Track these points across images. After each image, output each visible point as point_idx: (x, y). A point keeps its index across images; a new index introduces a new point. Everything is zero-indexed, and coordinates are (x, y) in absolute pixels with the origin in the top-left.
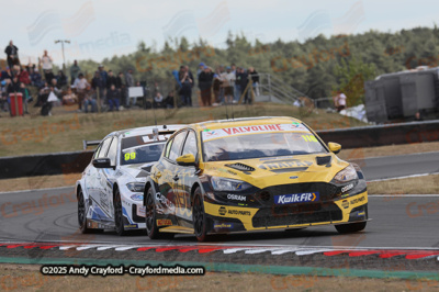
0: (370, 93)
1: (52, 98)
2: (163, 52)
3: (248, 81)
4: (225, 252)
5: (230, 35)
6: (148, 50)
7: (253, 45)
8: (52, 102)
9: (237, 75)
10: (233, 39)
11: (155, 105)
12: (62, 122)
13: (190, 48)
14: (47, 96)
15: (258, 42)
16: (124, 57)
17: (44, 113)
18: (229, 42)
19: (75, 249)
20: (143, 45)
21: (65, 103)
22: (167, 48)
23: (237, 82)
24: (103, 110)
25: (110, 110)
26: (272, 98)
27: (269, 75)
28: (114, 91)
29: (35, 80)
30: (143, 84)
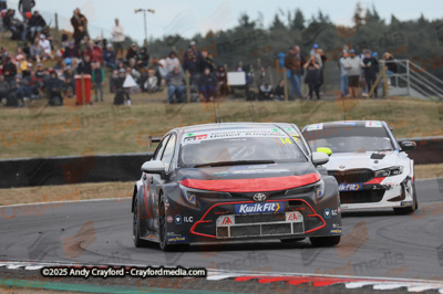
1: (130, 82)
2: (271, 29)
5: (359, 9)
6: (252, 25)
8: (128, 88)
10: (363, 15)
12: (141, 113)
13: (306, 24)
15: (394, 19)
16: (222, 33)
17: (119, 101)
18: (357, 17)
20: (245, 18)
22: (277, 23)
24: (193, 101)
26: (413, 92)
27: (408, 61)
28: (209, 76)
29: (107, 59)
30: (246, 69)
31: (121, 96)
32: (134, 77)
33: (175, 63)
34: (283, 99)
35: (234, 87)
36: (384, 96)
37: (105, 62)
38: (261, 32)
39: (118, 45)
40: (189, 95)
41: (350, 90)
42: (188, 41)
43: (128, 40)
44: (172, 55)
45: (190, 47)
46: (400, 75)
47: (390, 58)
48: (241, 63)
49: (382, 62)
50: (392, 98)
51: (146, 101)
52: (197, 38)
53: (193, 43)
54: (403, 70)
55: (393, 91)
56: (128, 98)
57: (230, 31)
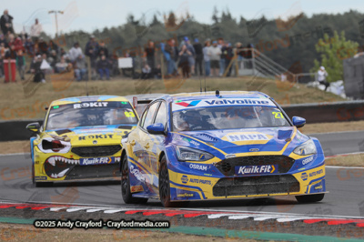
0: (349, 70)
1: (45, 65)
2: (151, 25)
3: (232, 55)
4: (209, 217)
6: (137, 22)
8: (44, 70)
9: (223, 50)
10: (219, 16)
11: (144, 76)
12: (54, 89)
13: (178, 23)
14: (39, 63)
16: (113, 29)
19: (65, 210)
20: (132, 17)
21: (56, 71)
22: (156, 22)
23: (222, 56)
24: (93, 79)
25: (101, 79)
26: (256, 72)
28: (105, 61)
29: (28, 48)
30: (132, 55)
31: (39, 76)
33: (79, 51)
35: (124, 70)
36: (236, 75)
37: (26, 51)
38: (144, 27)
39: (35, 39)
40: (90, 75)
42: (89, 35)
43: (43, 34)
44: (76, 45)
45: (91, 39)
47: (241, 47)
49: (235, 50)
50: (242, 77)
51: (57, 80)
52: (96, 33)
53: (93, 36)
55: (243, 71)
56: (44, 78)
57: (120, 27)
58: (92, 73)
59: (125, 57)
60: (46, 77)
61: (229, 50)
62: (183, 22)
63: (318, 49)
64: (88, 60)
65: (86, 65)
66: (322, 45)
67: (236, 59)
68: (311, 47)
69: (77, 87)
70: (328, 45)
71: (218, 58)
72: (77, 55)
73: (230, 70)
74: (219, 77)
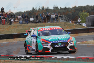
0: (87, 20)
1: (12, 20)
2: (38, 10)
4: (53, 57)
5: (54, 6)
6: (35, 9)
7: (59, 8)
10: (55, 7)
11: (36, 23)
12: (14, 26)
13: (45, 9)
14: (11, 20)
15: (61, 8)
16: (29, 11)
17: (10, 24)
18: (54, 7)
19: (17, 56)
20: (33, 8)
23: (56, 17)
24: (24, 23)
25: (26, 23)
26: (64, 21)
27: (63, 15)
28: (27, 19)
29: (8, 16)
30: (33, 17)
31: (11, 23)
32: (13, 19)
33: (20, 17)
34: (41, 23)
35: (32, 21)
36: (59, 22)
37: (8, 17)
38: (36, 11)
39: (10, 14)
41: (53, 21)
42: (23, 13)
43: (12, 13)
44: (20, 15)
45: (23, 14)
46: (62, 18)
47: (60, 15)
48: (33, 16)
49: (59, 16)
50: (60, 22)
51: (15, 24)
52: (25, 12)
53: (24, 13)
54: (62, 17)
55: (61, 21)
56: (12, 23)
57: (31, 11)
58: (24, 22)
59: (32, 18)
60: (13, 23)
61: (57, 16)
62: (46, 9)
63: (79, 15)
64: (23, 19)
65: (22, 20)
66: (80, 14)
67: (59, 18)
68: (78, 14)
69: (20, 26)
70: (81, 14)
71: (55, 18)
72: (20, 18)
73: (58, 21)
74: (55, 22)
